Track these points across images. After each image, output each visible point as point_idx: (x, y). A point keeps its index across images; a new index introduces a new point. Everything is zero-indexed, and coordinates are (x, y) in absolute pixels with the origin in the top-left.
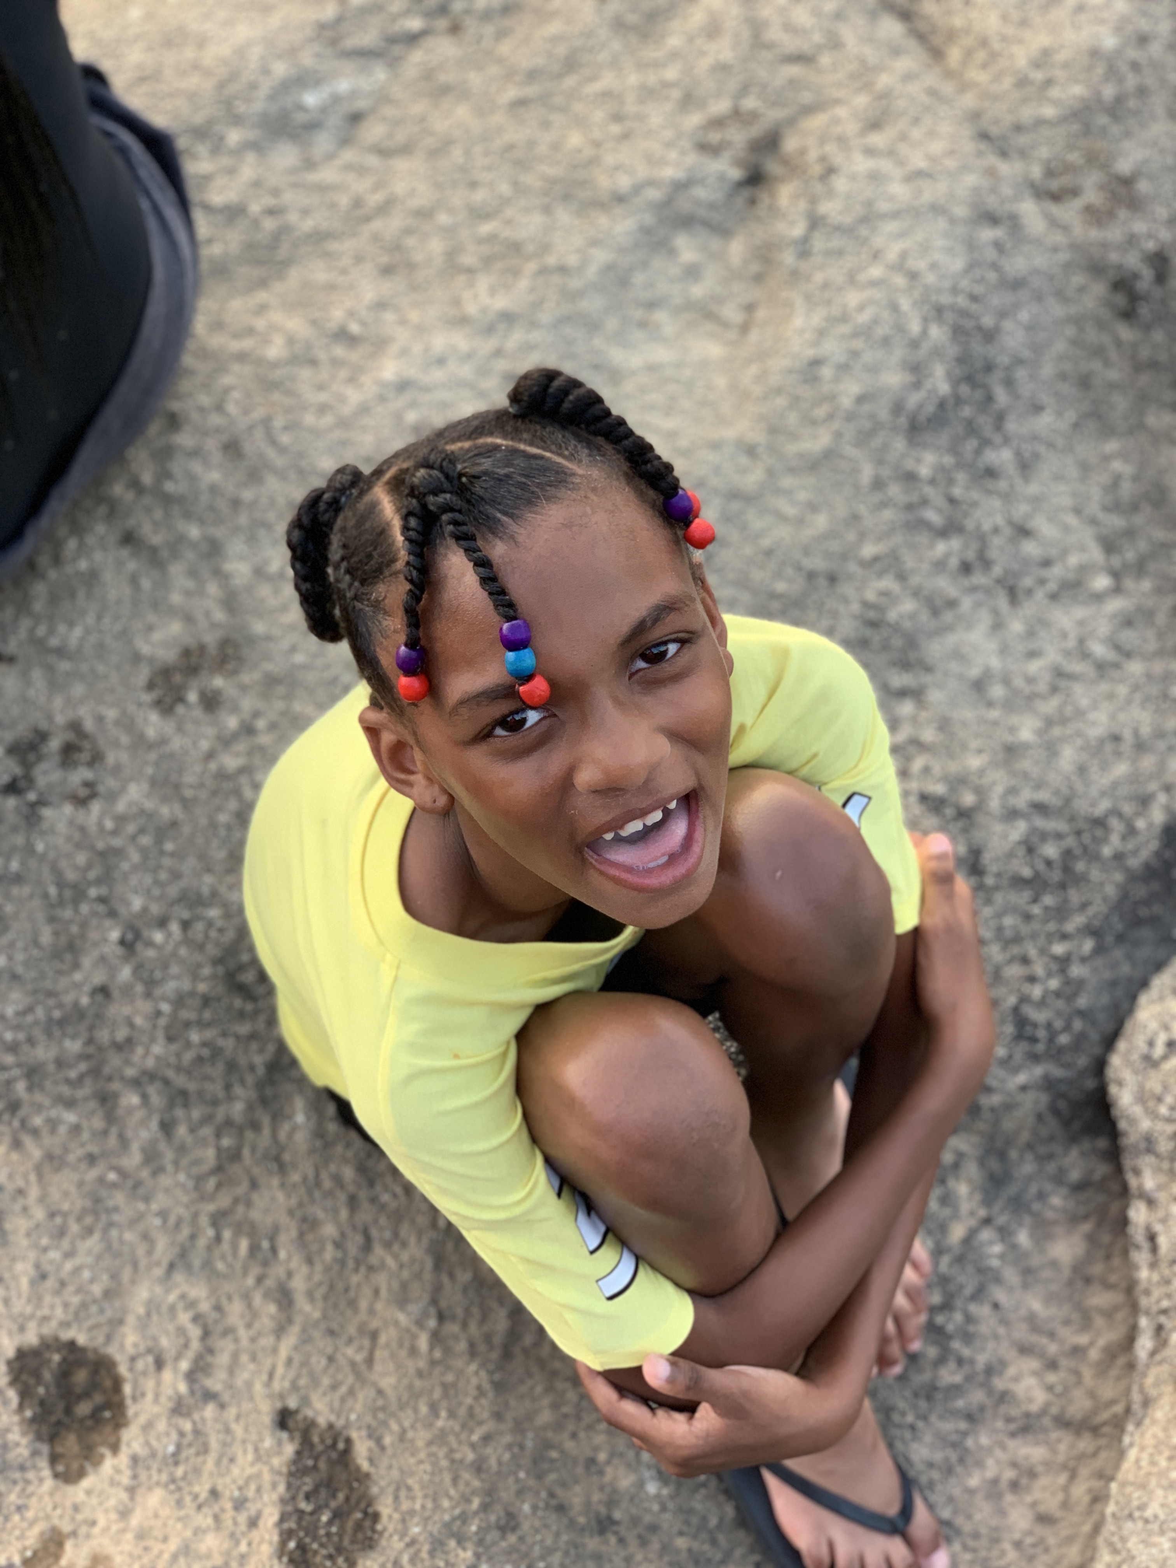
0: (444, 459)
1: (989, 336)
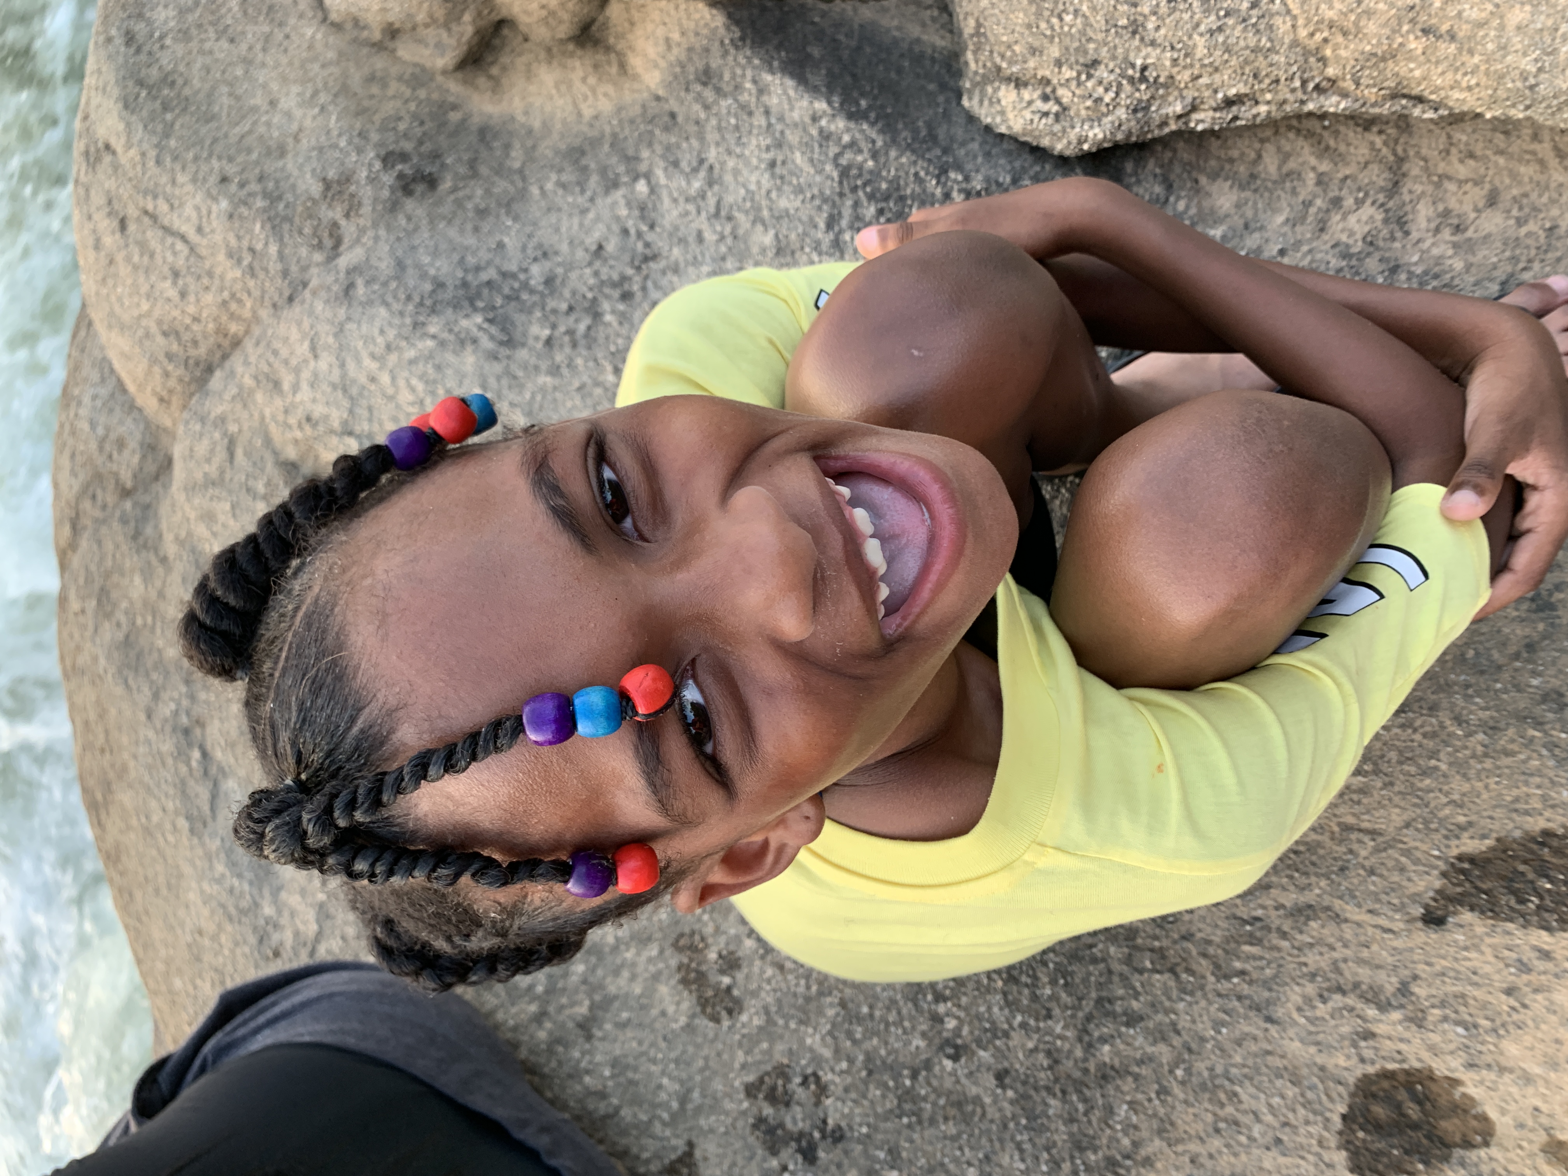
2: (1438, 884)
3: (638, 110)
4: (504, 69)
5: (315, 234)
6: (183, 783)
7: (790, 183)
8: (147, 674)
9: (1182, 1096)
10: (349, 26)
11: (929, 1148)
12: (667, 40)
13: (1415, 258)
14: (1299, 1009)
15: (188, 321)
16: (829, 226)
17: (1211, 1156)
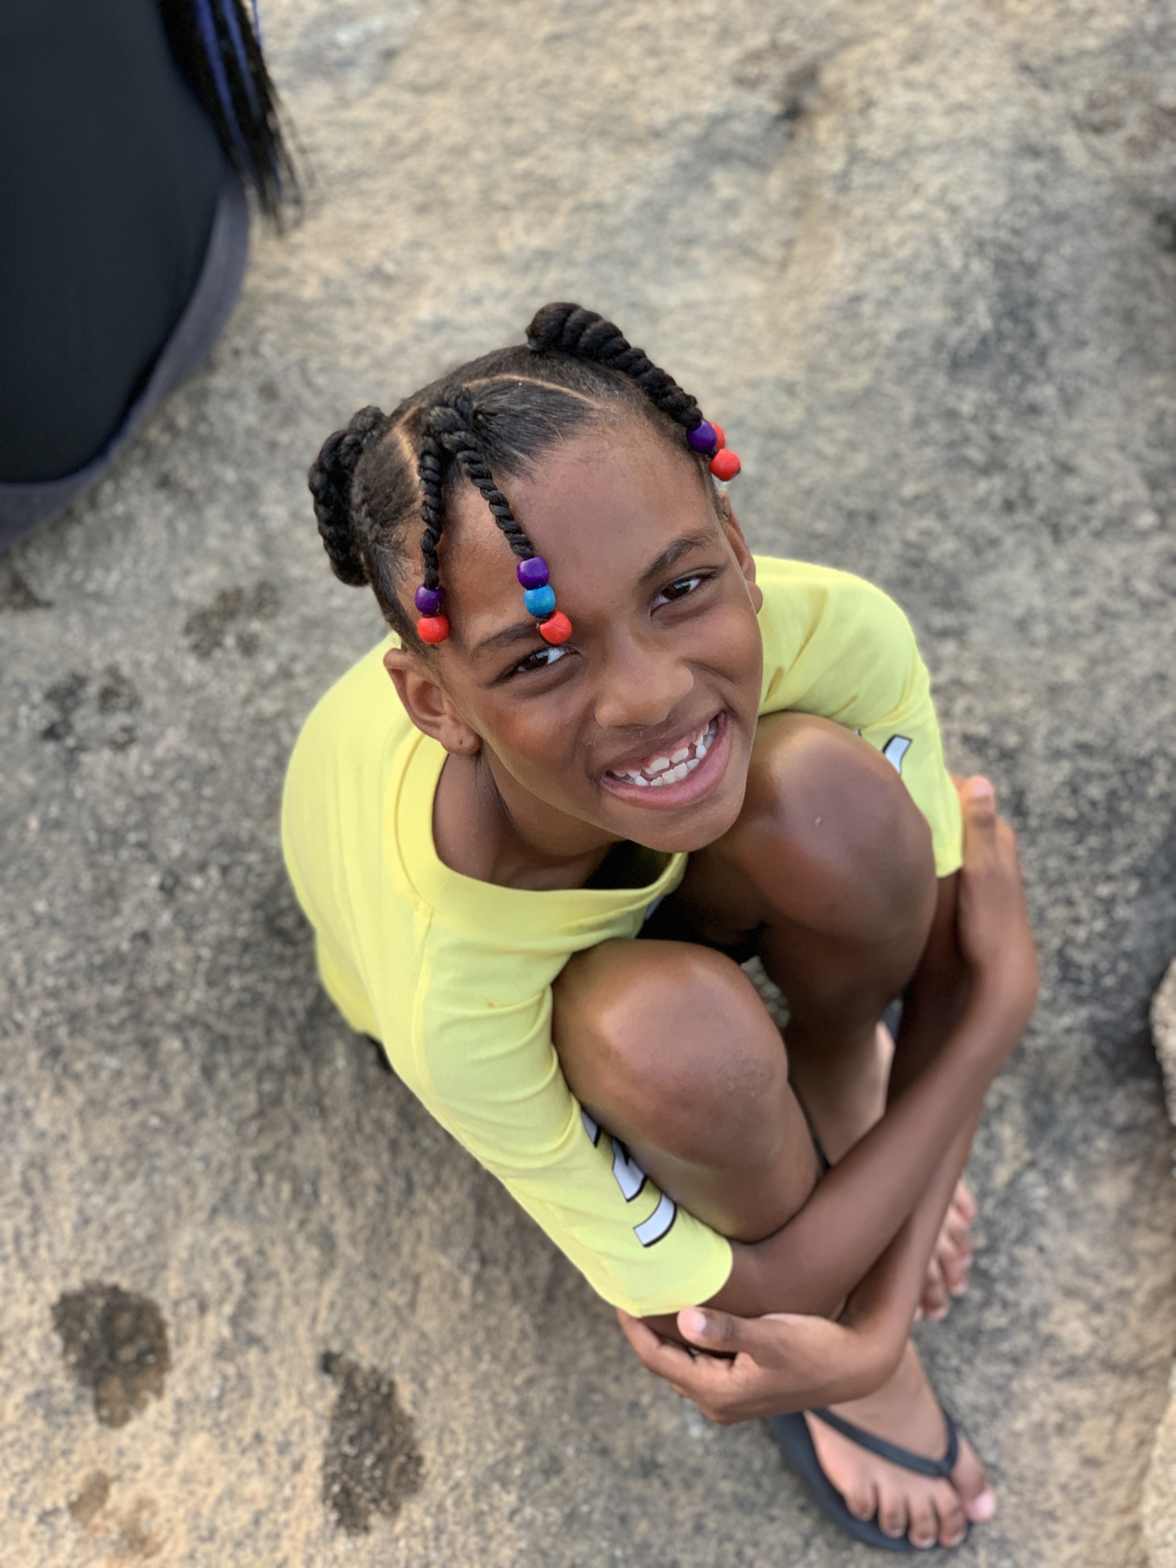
0: (458, 397)
1: (1032, 270)
2: (365, 1365)
5: (1108, 98)
7: (1136, 700)
9: (130, 1123)
14: (226, 1240)
16: (1079, 746)
17: (68, 1155)
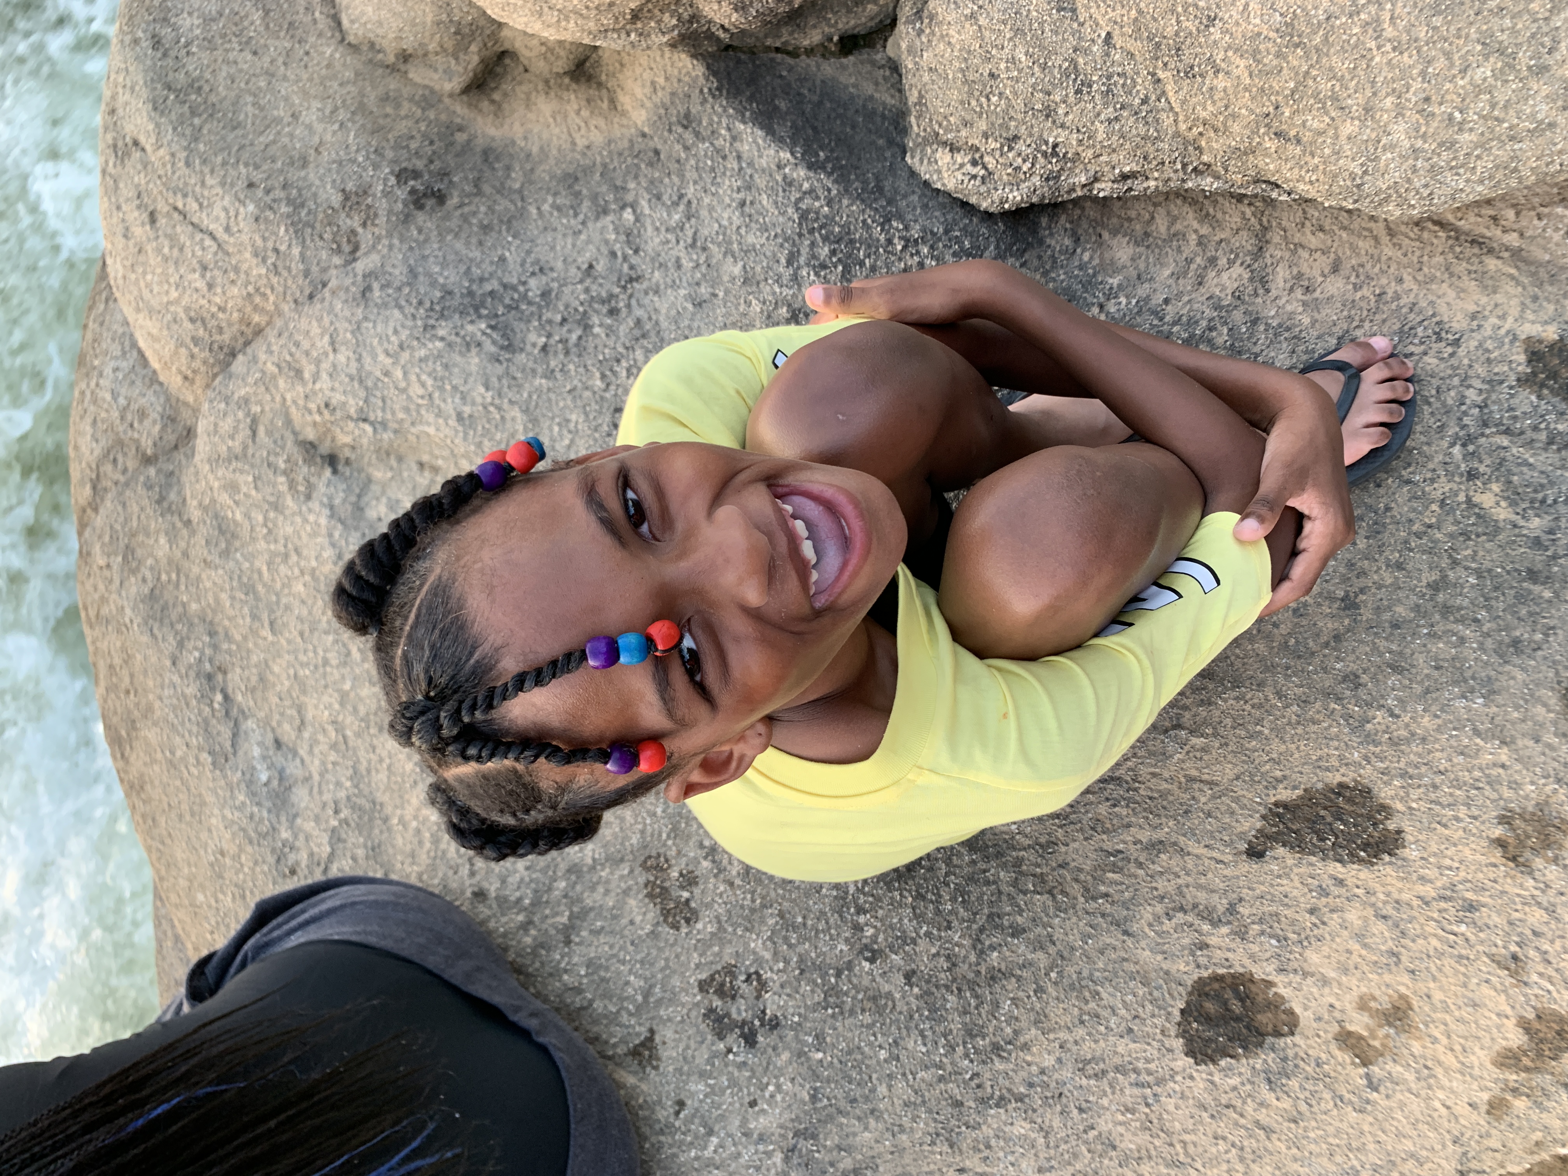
1: (447, 293)
2: (1259, 825)
3: (626, 144)
4: (505, 95)
5: (334, 241)
6: (206, 721)
7: (757, 221)
8: (172, 625)
9: (1054, 994)
10: (365, 48)
11: (850, 1035)
12: (653, 83)
13: (1273, 313)
14: (1150, 925)
15: (214, 309)
16: (789, 263)
17: (1076, 1043)
